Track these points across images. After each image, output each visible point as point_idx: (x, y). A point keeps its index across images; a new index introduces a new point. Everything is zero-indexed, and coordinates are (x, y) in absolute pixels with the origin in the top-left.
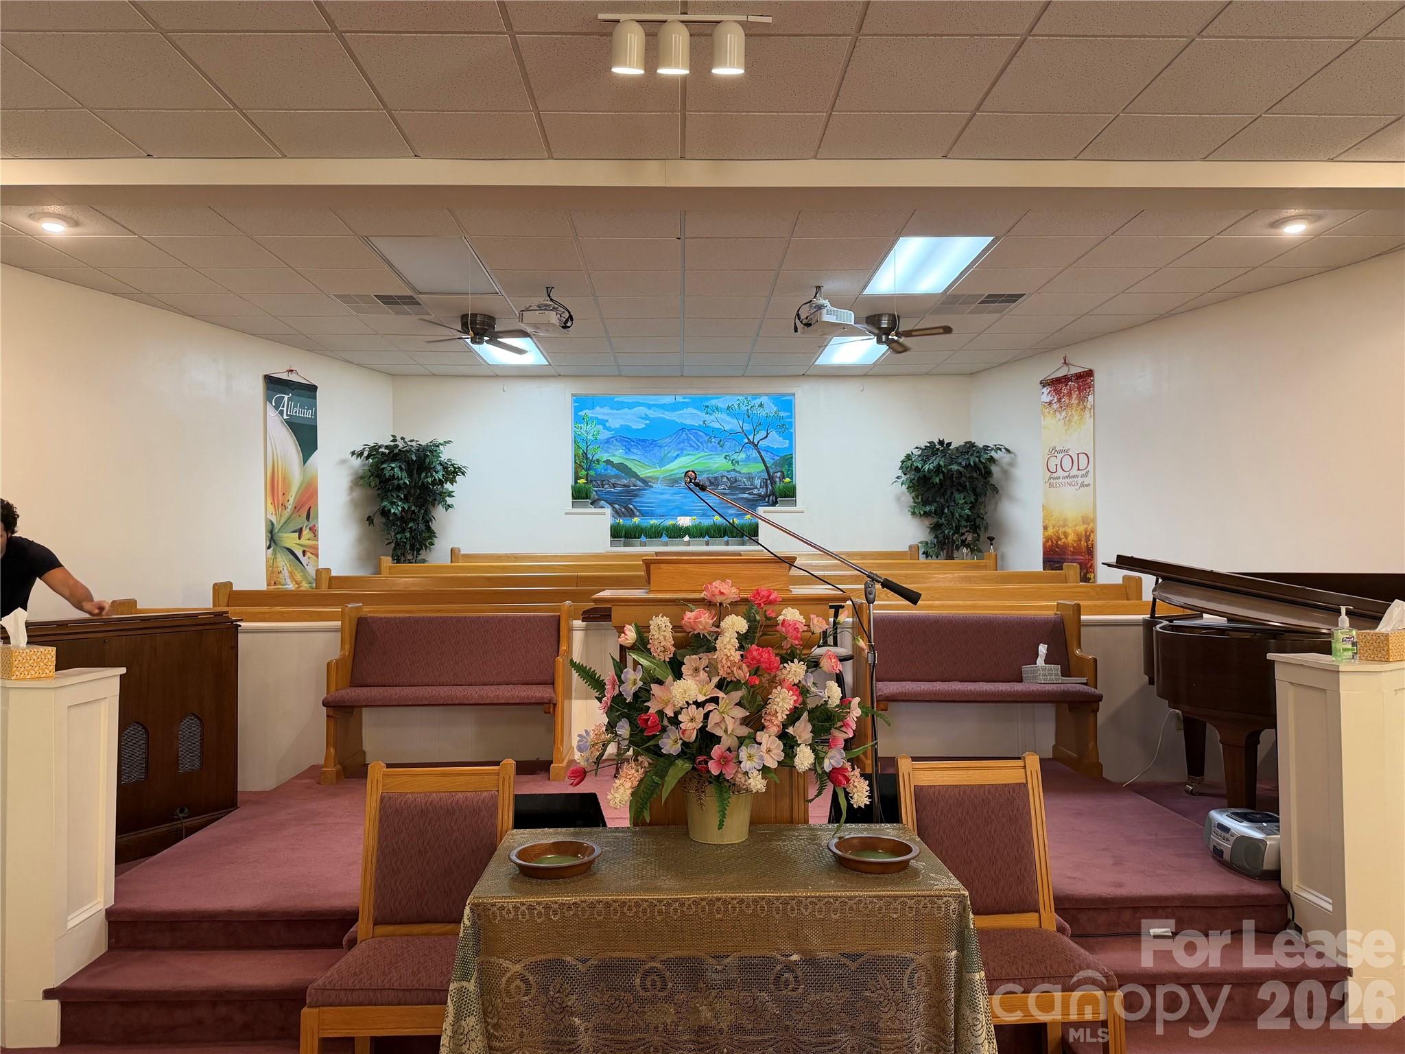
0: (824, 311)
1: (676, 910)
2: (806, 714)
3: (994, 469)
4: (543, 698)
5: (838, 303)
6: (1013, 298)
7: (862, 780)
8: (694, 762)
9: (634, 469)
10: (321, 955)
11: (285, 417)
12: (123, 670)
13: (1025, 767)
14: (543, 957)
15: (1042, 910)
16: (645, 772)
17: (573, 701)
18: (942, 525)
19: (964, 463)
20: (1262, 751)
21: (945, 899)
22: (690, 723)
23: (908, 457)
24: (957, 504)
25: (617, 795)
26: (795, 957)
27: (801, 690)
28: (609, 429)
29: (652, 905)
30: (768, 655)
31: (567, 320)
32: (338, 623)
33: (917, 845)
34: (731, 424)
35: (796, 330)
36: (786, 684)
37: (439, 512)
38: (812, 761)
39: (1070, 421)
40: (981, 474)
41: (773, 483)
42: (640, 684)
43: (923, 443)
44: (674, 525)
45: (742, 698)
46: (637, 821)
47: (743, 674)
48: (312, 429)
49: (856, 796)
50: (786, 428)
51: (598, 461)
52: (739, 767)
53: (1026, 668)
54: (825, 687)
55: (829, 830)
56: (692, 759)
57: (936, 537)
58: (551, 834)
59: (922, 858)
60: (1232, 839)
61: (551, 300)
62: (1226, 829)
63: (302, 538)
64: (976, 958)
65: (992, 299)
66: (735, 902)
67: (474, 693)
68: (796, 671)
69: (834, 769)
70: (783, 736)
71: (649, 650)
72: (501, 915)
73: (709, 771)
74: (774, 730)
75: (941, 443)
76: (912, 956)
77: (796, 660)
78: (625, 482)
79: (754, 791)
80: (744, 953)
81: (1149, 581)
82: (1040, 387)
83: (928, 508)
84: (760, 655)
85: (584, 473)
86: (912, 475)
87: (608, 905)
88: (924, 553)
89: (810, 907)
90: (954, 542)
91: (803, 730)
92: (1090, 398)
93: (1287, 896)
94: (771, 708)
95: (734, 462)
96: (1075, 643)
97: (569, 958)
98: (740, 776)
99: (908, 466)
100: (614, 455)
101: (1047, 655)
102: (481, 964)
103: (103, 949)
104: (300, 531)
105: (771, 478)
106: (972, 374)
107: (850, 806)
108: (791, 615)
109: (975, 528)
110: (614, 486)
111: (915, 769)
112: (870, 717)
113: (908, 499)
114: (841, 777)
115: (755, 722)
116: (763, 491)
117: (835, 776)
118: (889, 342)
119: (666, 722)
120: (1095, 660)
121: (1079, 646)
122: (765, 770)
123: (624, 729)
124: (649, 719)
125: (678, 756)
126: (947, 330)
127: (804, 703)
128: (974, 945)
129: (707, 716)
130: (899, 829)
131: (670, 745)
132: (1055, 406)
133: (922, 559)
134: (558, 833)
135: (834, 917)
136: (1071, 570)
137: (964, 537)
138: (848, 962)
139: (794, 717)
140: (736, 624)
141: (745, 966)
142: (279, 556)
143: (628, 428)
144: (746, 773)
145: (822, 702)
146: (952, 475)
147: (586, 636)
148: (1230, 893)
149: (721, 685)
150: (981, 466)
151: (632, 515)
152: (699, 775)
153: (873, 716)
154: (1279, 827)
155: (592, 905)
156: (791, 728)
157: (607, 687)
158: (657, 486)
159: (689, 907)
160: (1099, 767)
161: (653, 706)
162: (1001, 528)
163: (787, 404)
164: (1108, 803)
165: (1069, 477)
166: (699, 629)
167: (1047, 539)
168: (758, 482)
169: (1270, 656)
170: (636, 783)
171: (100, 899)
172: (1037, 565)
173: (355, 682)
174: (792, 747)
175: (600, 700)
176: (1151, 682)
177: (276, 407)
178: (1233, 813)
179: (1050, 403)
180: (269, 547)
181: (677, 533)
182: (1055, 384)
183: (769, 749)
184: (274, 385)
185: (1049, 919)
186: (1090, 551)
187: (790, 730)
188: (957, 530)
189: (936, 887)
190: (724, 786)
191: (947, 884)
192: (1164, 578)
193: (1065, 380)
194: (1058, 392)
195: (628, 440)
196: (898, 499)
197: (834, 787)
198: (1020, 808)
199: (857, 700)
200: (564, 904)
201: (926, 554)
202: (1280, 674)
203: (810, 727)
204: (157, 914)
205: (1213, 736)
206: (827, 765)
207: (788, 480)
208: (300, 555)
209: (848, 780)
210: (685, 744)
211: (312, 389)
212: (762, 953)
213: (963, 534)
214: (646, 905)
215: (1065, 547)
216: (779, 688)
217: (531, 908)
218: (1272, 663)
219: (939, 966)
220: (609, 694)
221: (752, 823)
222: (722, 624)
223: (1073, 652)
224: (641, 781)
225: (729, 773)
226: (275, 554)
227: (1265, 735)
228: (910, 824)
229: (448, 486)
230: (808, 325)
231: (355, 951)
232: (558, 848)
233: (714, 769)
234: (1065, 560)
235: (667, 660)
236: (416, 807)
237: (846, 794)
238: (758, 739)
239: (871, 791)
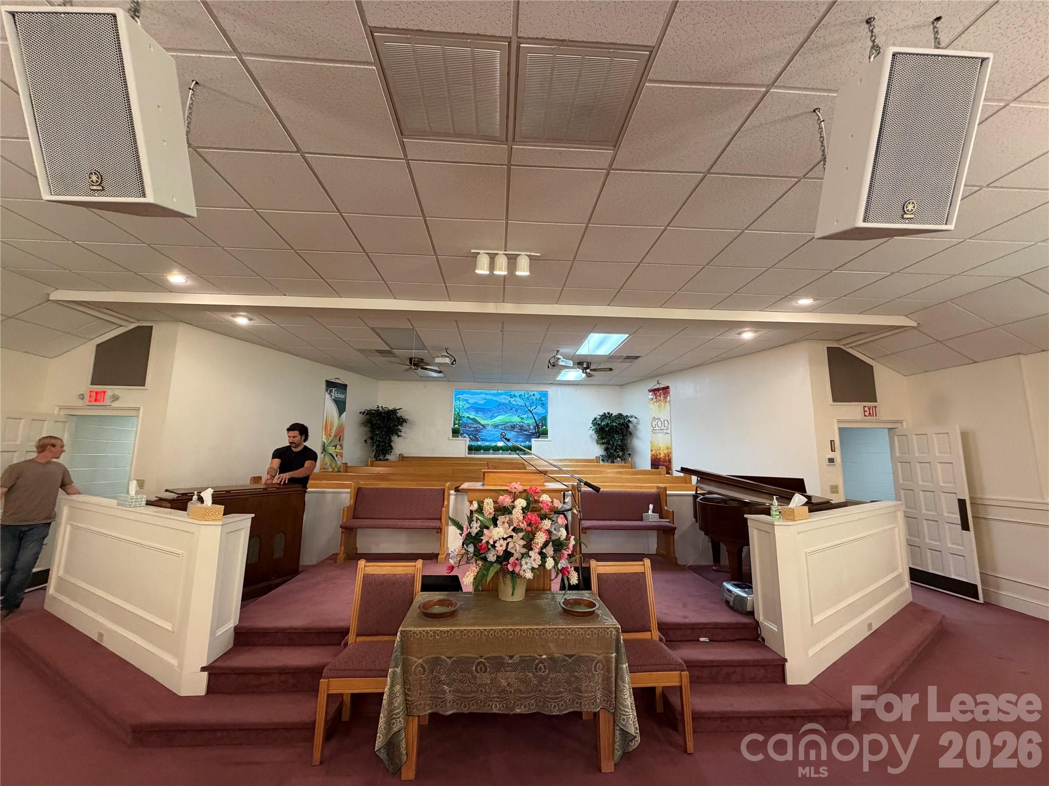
0: (560, 360)
1: (492, 634)
2: (551, 543)
3: (630, 425)
4: (436, 526)
5: (566, 357)
6: (637, 358)
7: (575, 572)
8: (502, 565)
9: (479, 421)
10: (332, 649)
11: (333, 397)
12: (253, 515)
13: (644, 565)
14: (433, 656)
15: (652, 631)
16: (480, 569)
17: (449, 527)
18: (609, 448)
19: (618, 422)
20: (744, 554)
21: (610, 629)
22: (500, 548)
23: (595, 419)
24: (615, 439)
25: (467, 579)
26: (544, 657)
27: (549, 532)
28: (469, 403)
29: (481, 632)
30: (533, 517)
31: (453, 362)
32: (350, 490)
33: (598, 603)
34: (520, 402)
35: (548, 367)
36: (543, 530)
37: (395, 438)
38: (553, 564)
39: (660, 406)
40: (625, 427)
41: (538, 428)
42: (479, 529)
43: (601, 414)
44: (495, 446)
45: (523, 536)
46: (476, 589)
47: (524, 525)
48: (344, 403)
49: (572, 580)
50: (544, 405)
51: (464, 417)
52: (521, 567)
53: (644, 514)
54: (559, 531)
55: (560, 594)
56: (501, 563)
57: (607, 453)
58: (437, 594)
59: (601, 609)
60: (733, 596)
61: (447, 353)
62: (730, 591)
63: (337, 449)
64: (624, 658)
65: (628, 357)
66: (518, 630)
67: (407, 523)
68: (547, 524)
69: (563, 568)
70: (541, 553)
71: (483, 513)
72: (414, 636)
73: (508, 569)
74: (537, 550)
75: (608, 413)
76: (596, 656)
77: (547, 519)
78: (475, 426)
79: (528, 578)
80: (522, 654)
81: (694, 479)
82: (648, 392)
83: (603, 441)
84: (532, 517)
85: (458, 422)
86: (597, 427)
87: (461, 631)
88: (602, 460)
89: (551, 633)
90: (614, 455)
91: (549, 550)
92: (668, 397)
93: (757, 623)
94: (536, 540)
95: (522, 418)
96: (665, 505)
97: (443, 657)
98: (522, 571)
99: (595, 422)
100: (471, 415)
101: (653, 509)
102: (404, 659)
103: (231, 645)
104: (336, 446)
105: (537, 425)
106: (621, 386)
107: (569, 584)
108: (545, 498)
109: (623, 450)
110: (470, 427)
111: (597, 566)
112: (578, 545)
113: (595, 436)
114: (565, 572)
115: (529, 547)
116: (534, 431)
117: (564, 571)
118: (586, 373)
119: (490, 546)
120: (673, 512)
121: (666, 505)
122: (533, 569)
123: (471, 549)
124: (482, 546)
125: (495, 562)
126: (611, 369)
127: (550, 538)
128: (623, 650)
129: (508, 544)
130: (591, 593)
131: (491, 557)
132: (654, 400)
133: (601, 461)
134: (441, 594)
135: (561, 637)
136: (663, 469)
137: (618, 454)
138: (568, 659)
139: (546, 545)
140: (521, 503)
141: (523, 660)
142: (326, 457)
143: (477, 403)
144: (524, 570)
145: (558, 537)
146: (613, 428)
147: (456, 497)
148: (733, 622)
149: (514, 530)
150: (625, 424)
151: (478, 440)
152: (504, 571)
153: (580, 543)
154: (752, 591)
155: (455, 632)
156: (544, 550)
157: (464, 529)
158: (489, 428)
159: (498, 633)
160: (676, 559)
161: (485, 539)
162: (633, 449)
163: (545, 395)
164: (680, 576)
165: (661, 430)
166: (505, 504)
167: (652, 455)
168: (532, 427)
169: (746, 516)
170: (476, 574)
171: (232, 621)
172: (648, 467)
173: (355, 517)
174: (544, 558)
175: (461, 534)
176: (697, 521)
177: (330, 394)
178: (733, 584)
179: (652, 399)
180: (322, 453)
181: (496, 449)
182: (654, 391)
183: (534, 559)
184: (330, 385)
185: (656, 634)
186: (670, 461)
187: (544, 551)
188: (615, 451)
189: (606, 624)
190: (515, 576)
191: (611, 622)
192: (701, 478)
193: (658, 390)
194: (655, 394)
195: (478, 409)
196: (591, 436)
197: (562, 576)
198: (643, 583)
199: (573, 537)
200: (442, 631)
201: (603, 460)
202: (750, 523)
203: (552, 549)
204: (257, 629)
205: (723, 548)
206: (560, 566)
207: (544, 427)
208: (335, 457)
209: (569, 573)
210: (498, 557)
211: (346, 386)
212: (529, 654)
213: (618, 452)
214: (478, 632)
215: (660, 459)
216: (539, 532)
217: (427, 633)
218: (747, 518)
219: (608, 660)
220: (465, 532)
221: (527, 590)
222: (515, 502)
223: (664, 508)
224: (478, 573)
225: (517, 570)
226: (324, 455)
227: (745, 549)
228: (595, 590)
229: (400, 427)
230: (554, 366)
231: (347, 650)
232: (441, 603)
233: (510, 568)
234: (660, 465)
235: (491, 518)
236: (378, 581)
237: (568, 579)
238: (530, 555)
239: (579, 577)
